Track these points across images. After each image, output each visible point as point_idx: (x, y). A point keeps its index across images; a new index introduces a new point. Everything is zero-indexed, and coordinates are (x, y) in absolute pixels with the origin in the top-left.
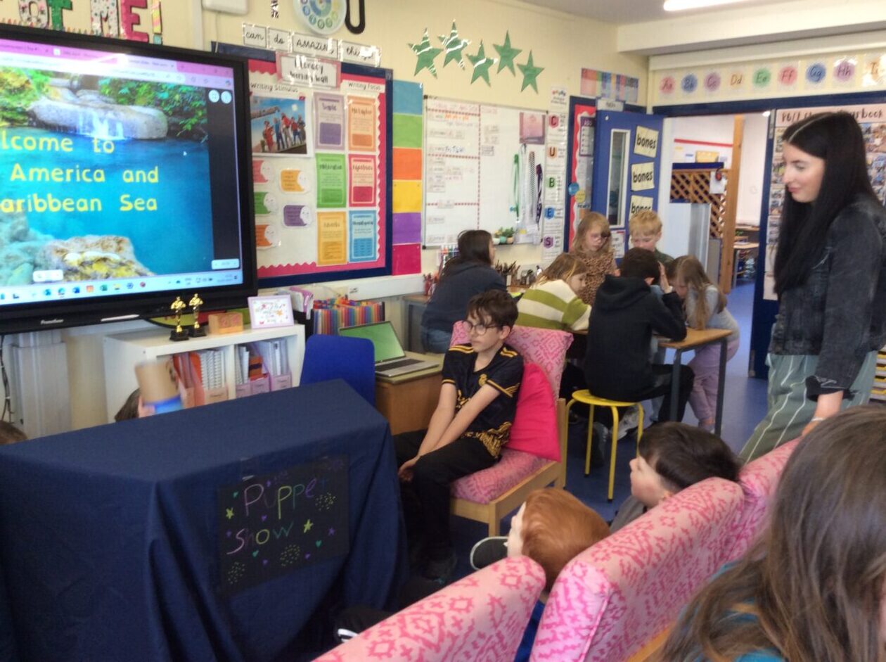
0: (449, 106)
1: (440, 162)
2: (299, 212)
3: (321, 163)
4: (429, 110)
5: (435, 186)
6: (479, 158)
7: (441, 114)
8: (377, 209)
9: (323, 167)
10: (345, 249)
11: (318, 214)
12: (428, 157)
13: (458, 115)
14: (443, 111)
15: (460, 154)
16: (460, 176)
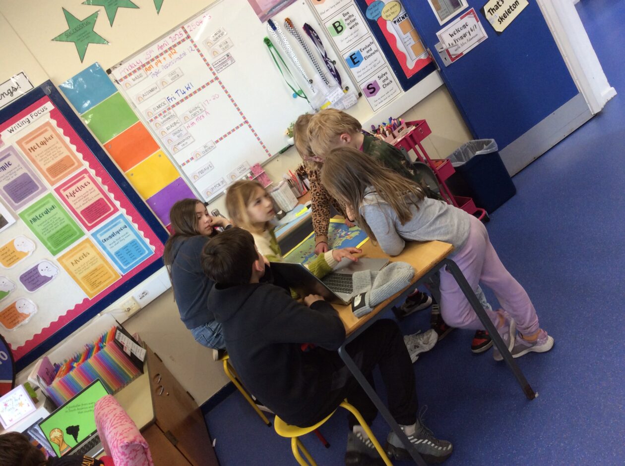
0: (143, 58)
1: (169, 118)
2: (38, 272)
3: (30, 218)
4: (121, 80)
5: (179, 144)
6: (217, 78)
7: (138, 73)
8: (123, 211)
9: (35, 220)
10: (110, 267)
11: (59, 260)
12: (152, 124)
13: (161, 58)
14: (139, 69)
15: (188, 93)
16: (204, 113)
